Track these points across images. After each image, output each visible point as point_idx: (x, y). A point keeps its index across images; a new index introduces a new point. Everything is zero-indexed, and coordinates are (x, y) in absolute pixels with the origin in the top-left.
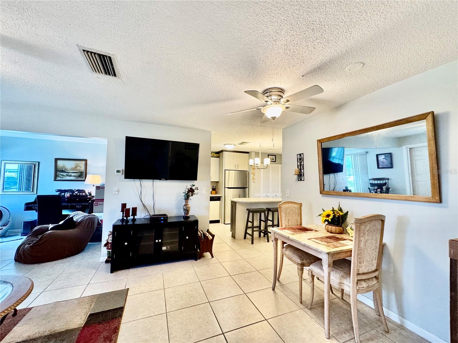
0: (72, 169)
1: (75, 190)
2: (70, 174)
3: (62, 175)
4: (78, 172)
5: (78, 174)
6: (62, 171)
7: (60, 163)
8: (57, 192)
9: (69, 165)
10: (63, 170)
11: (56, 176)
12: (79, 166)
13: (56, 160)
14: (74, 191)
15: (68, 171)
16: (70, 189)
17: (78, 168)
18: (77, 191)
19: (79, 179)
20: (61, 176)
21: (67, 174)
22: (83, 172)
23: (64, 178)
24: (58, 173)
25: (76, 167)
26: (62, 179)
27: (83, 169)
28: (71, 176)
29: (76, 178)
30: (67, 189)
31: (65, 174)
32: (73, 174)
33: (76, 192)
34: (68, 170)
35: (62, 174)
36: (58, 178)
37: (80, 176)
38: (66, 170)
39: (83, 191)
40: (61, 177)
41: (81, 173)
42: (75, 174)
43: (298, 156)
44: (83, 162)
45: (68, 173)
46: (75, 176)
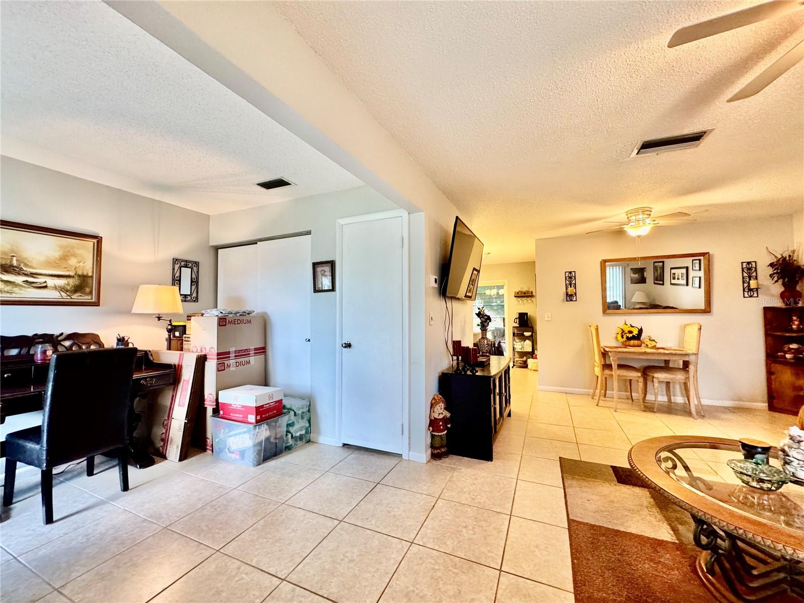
0: (49, 264)
1: (62, 334)
2: (41, 280)
3: (8, 283)
4: (72, 274)
5: (71, 281)
6: (9, 269)
9: (34, 248)
10: (12, 266)
12: (74, 255)
14: (60, 338)
15: (33, 268)
16: (40, 332)
17: (73, 262)
18: (70, 337)
19: (76, 297)
20: (2, 285)
21: (30, 279)
22: (90, 274)
23: (13, 295)
25: (62, 258)
26: (6, 297)
27: (87, 266)
28: (46, 287)
29: (63, 294)
30: (30, 334)
31: (19, 279)
32: (51, 282)
33: (67, 343)
37: (78, 289)
38: (26, 265)
39: (95, 339)
40: (2, 292)
41: (84, 278)
42: (61, 282)
43: (567, 273)
44: (90, 244)
45: (32, 275)
46: (62, 289)
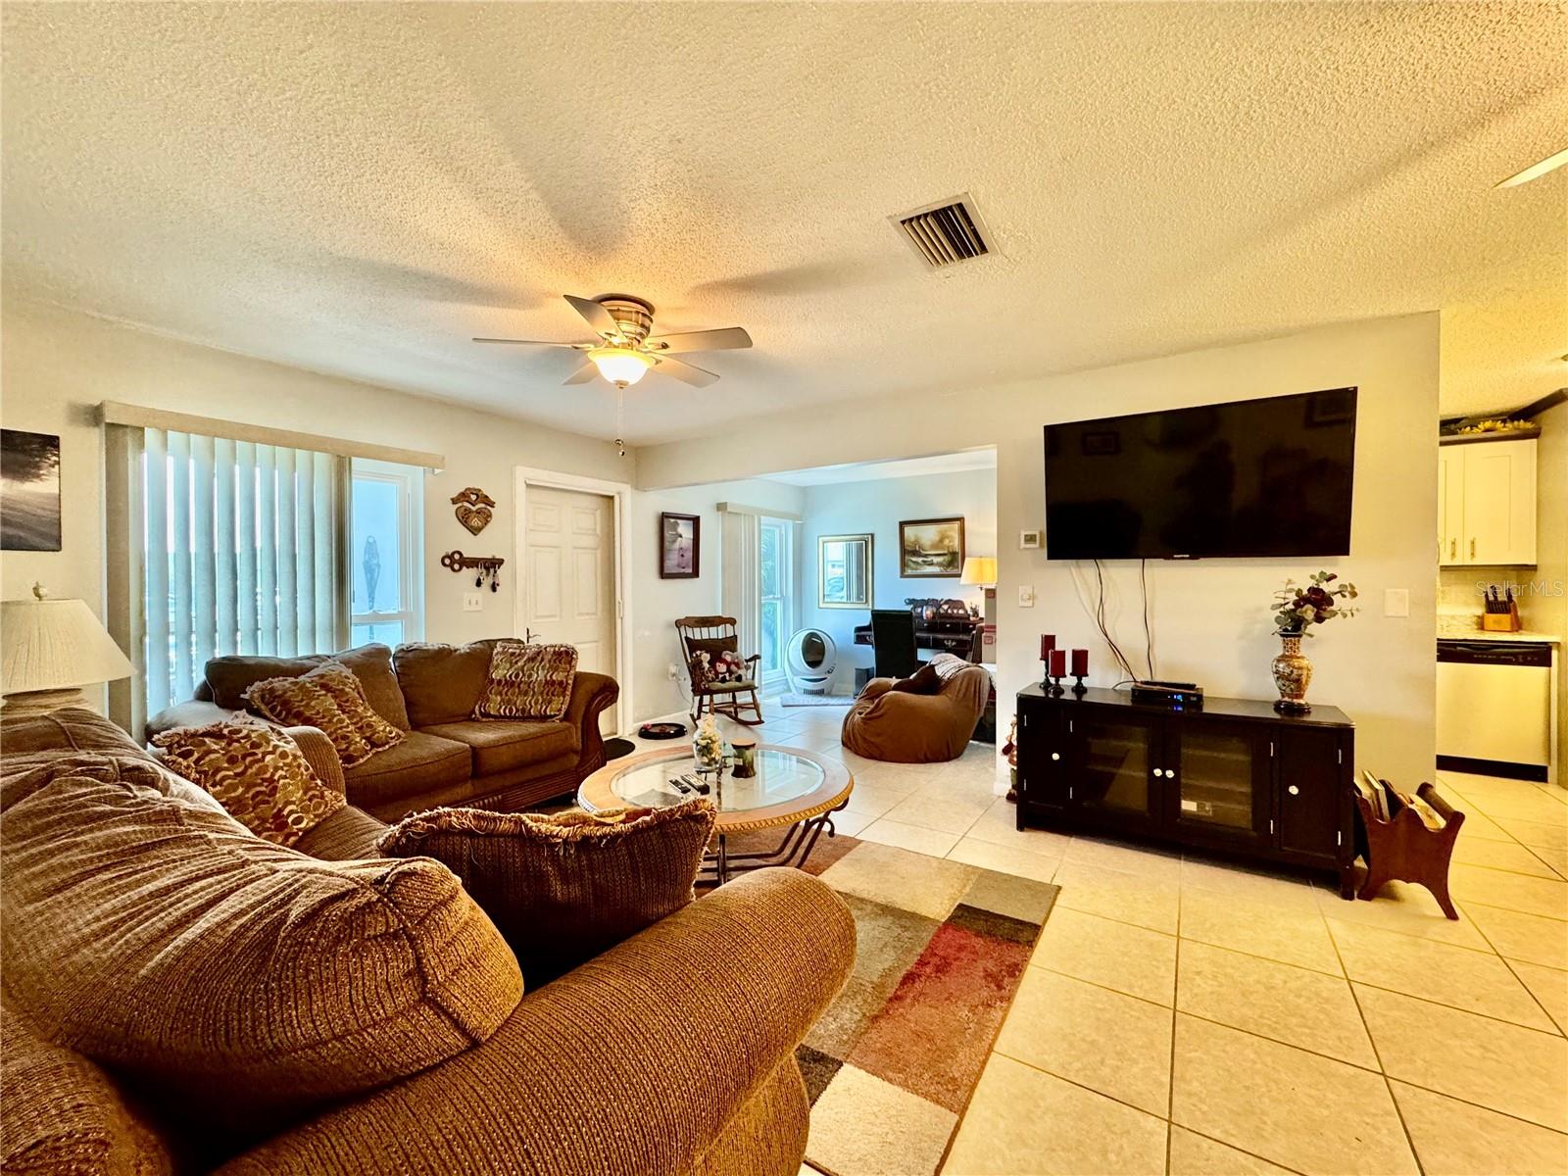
0: (934, 546)
1: (942, 600)
2: (929, 559)
3: (914, 562)
4: (946, 552)
5: (946, 557)
6: (915, 553)
7: (910, 532)
8: (907, 604)
9: (927, 535)
10: (916, 551)
11: (904, 565)
12: (947, 537)
13: (902, 524)
14: (941, 603)
15: (926, 550)
16: (931, 598)
17: (946, 542)
18: (947, 602)
19: (949, 571)
20: (912, 565)
21: (925, 559)
22: (957, 551)
23: (918, 571)
24: (907, 558)
25: (941, 541)
26: (915, 572)
27: (956, 544)
28: (933, 564)
29: (942, 568)
31: (920, 560)
32: (936, 560)
33: (945, 607)
34: (927, 548)
35: (914, 559)
36: (909, 572)
37: (951, 563)
38: (923, 549)
39: (959, 604)
40: (912, 569)
41: (954, 554)
42: (940, 559)
44: (956, 525)
45: (926, 556)
46: (939, 564)
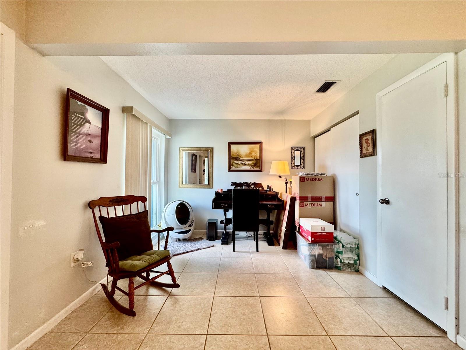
0: (247, 156)
1: (251, 183)
2: (244, 162)
3: (237, 164)
4: (253, 159)
5: (253, 161)
7: (234, 148)
8: (232, 185)
9: (243, 150)
10: (237, 158)
11: (231, 165)
12: (253, 151)
13: (230, 144)
15: (243, 158)
16: (245, 182)
17: (253, 154)
18: (254, 184)
19: (255, 168)
20: (235, 165)
21: (242, 162)
22: (259, 158)
23: (238, 168)
24: (232, 161)
25: (251, 153)
26: (236, 169)
27: (258, 155)
28: (246, 165)
29: (251, 167)
30: (242, 182)
31: (239, 162)
32: (248, 162)
33: (252, 186)
34: (243, 156)
35: (236, 162)
36: (233, 168)
37: (255, 165)
38: (241, 157)
39: (260, 185)
40: (235, 167)
41: (257, 160)
42: (250, 162)
44: (258, 146)
45: (242, 160)
46: (250, 165)
